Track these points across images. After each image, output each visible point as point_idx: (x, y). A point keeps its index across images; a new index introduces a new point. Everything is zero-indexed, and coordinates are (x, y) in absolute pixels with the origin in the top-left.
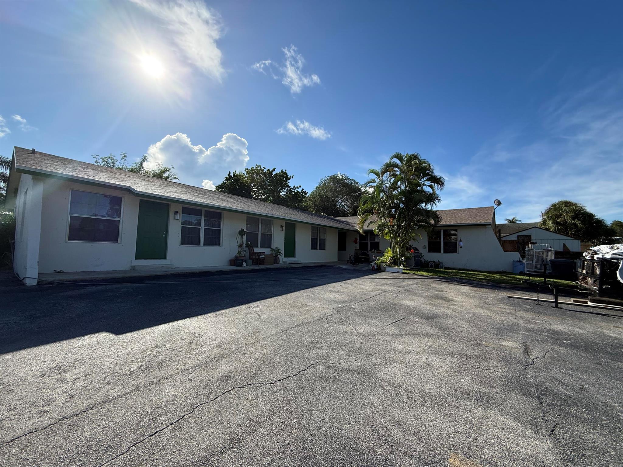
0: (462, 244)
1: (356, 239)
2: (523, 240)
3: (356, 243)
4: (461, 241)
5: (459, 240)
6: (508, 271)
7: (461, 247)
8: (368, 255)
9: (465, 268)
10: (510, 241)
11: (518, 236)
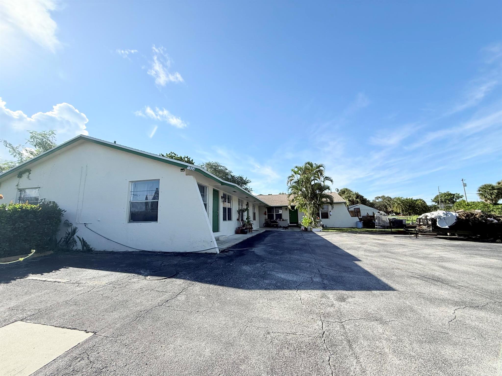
1: (266, 212)
2: (357, 210)
3: (266, 215)
4: (330, 212)
6: (354, 227)
7: (331, 215)
9: (334, 227)
10: (351, 211)
11: (354, 208)
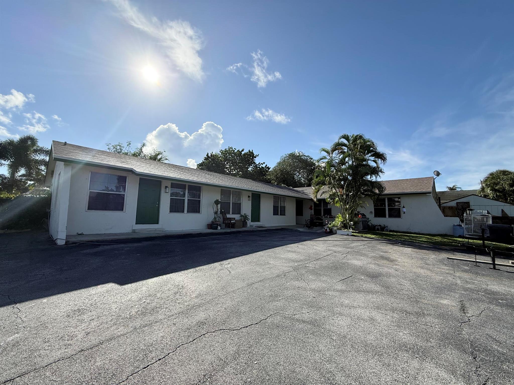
0: (405, 210)
1: (312, 206)
2: (462, 206)
3: (311, 209)
4: (404, 207)
5: (402, 206)
6: (448, 234)
7: (404, 213)
8: (322, 220)
9: (409, 231)
10: (449, 207)
11: (457, 203)
